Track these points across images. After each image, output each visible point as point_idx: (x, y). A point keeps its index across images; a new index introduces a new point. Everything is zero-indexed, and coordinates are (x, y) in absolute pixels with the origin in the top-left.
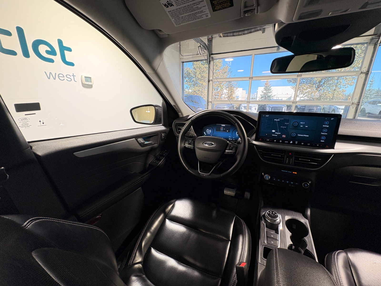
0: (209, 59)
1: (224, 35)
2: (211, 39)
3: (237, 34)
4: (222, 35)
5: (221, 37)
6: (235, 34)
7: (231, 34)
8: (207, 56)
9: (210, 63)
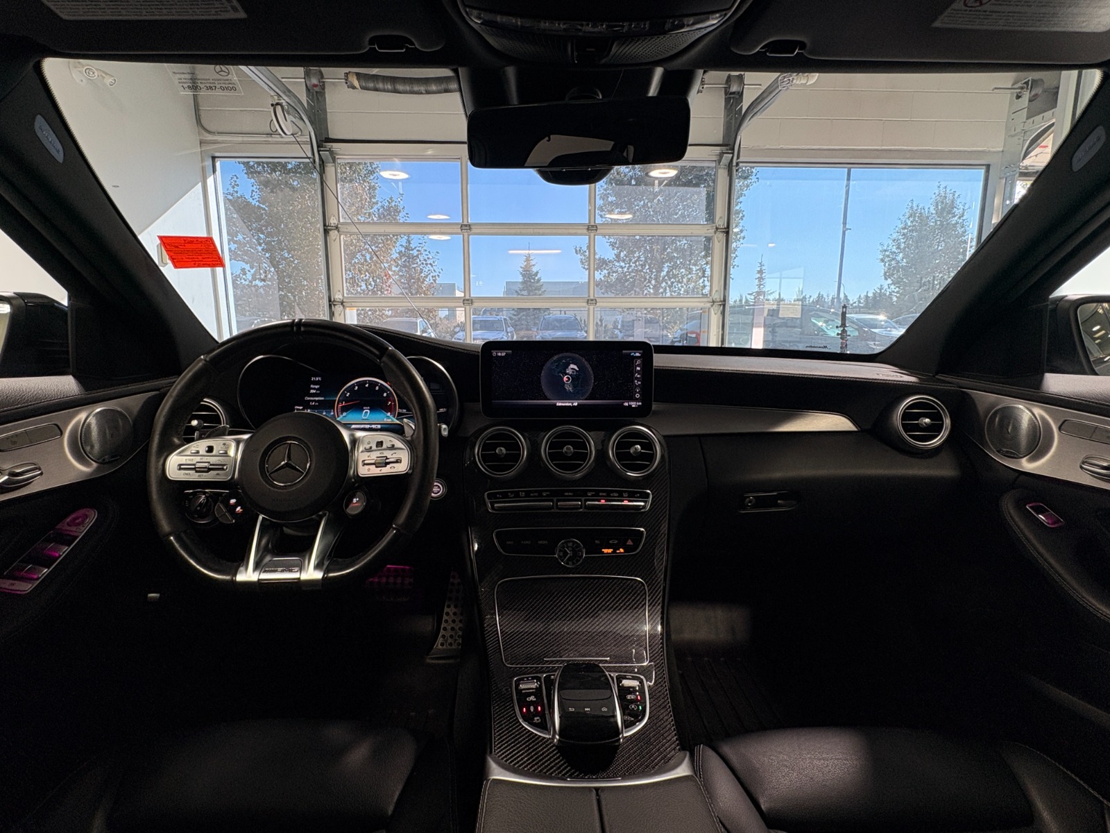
0: (319, 154)
1: (363, 83)
2: (317, 89)
4: (356, 83)
5: (354, 88)
6: (400, 87)
7: (389, 86)
8: (309, 146)
9: (324, 172)
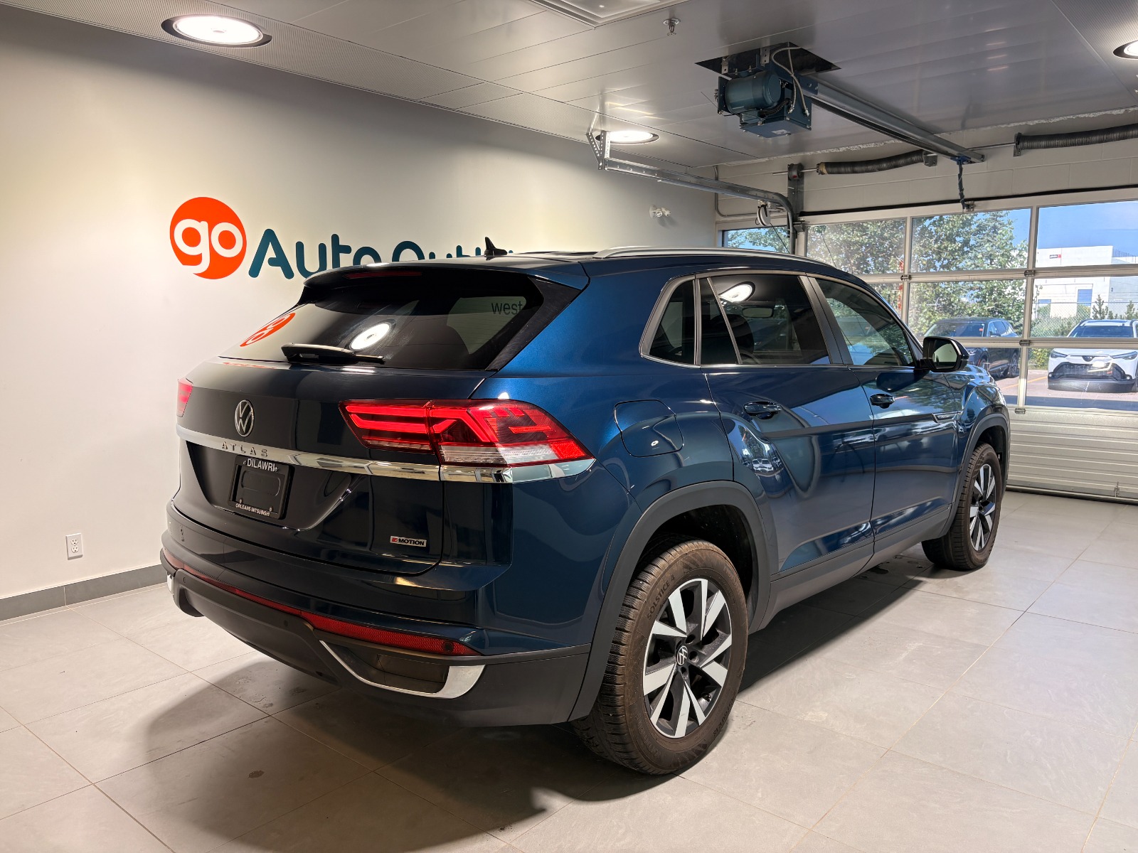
0: (793, 226)
1: (830, 169)
2: (797, 178)
3: (864, 168)
4: (825, 171)
5: (822, 173)
6: (857, 169)
7: (849, 169)
8: (786, 219)
9: (797, 237)
